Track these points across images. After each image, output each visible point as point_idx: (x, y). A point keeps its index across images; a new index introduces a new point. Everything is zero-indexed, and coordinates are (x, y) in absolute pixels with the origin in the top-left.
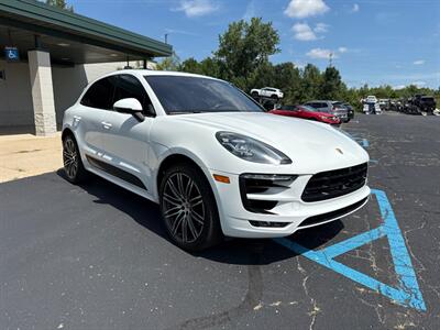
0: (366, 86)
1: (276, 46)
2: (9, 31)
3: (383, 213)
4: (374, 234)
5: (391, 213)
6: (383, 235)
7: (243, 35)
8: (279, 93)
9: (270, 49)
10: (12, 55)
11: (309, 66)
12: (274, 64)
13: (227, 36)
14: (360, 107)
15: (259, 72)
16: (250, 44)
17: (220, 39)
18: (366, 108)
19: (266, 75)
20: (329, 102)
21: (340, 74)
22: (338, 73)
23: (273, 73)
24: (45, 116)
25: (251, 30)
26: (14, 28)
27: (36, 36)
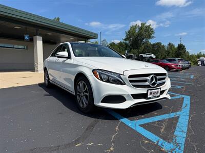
0: (200, 53)
1: (153, 35)
2: (26, 28)
3: (184, 106)
4: (173, 115)
5: (189, 106)
6: (177, 116)
7: (137, 31)
8: (154, 56)
9: (149, 36)
10: (26, 38)
11: (170, 44)
12: (152, 43)
13: (129, 32)
14: (196, 63)
15: (144, 47)
16: (140, 34)
17: (126, 33)
18: (200, 63)
19: (148, 48)
20: (176, 59)
21: (186, 47)
22: (184, 46)
23: (151, 47)
24: (39, 63)
25: (141, 28)
26: (28, 27)
27: (37, 30)
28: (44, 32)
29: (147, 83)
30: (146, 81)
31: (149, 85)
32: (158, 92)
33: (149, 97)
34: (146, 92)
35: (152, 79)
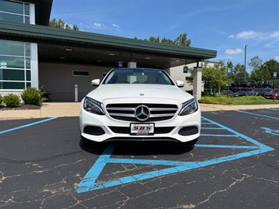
27: (132, 55)
28: (140, 56)
29: (133, 116)
30: (132, 112)
31: (135, 118)
32: (148, 128)
33: (132, 132)
34: (129, 126)
35: (139, 110)
